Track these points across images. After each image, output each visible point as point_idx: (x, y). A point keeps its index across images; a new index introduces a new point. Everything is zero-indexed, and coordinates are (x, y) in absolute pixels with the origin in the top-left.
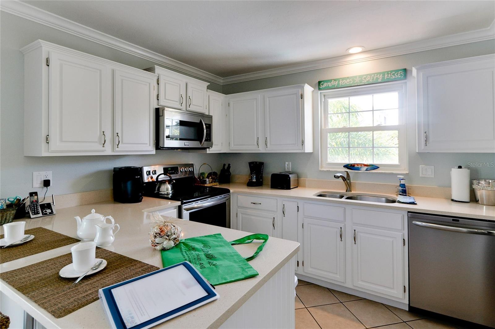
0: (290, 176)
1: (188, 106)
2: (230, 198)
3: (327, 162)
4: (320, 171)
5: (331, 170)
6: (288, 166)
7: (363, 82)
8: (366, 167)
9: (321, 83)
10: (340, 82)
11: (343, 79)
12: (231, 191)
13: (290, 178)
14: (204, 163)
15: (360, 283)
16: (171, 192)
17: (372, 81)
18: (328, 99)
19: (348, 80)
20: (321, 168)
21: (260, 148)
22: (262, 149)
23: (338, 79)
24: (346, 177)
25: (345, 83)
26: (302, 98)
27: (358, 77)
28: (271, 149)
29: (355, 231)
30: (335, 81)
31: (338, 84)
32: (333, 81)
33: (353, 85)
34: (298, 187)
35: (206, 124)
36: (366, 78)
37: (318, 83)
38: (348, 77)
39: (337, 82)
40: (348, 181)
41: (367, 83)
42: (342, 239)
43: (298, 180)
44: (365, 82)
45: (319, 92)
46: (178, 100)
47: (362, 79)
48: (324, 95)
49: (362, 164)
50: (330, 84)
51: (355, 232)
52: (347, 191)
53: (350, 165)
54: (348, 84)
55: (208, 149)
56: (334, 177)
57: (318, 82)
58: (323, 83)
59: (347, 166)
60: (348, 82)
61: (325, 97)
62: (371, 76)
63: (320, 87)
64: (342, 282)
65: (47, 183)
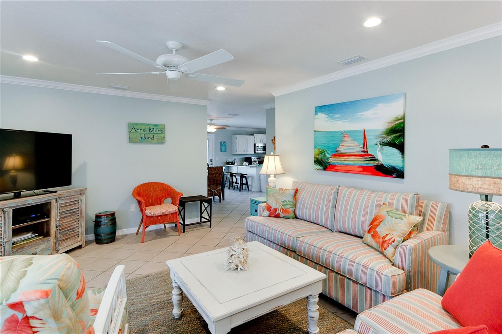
1: (262, 142)
46: (260, 141)
65: (235, 159)
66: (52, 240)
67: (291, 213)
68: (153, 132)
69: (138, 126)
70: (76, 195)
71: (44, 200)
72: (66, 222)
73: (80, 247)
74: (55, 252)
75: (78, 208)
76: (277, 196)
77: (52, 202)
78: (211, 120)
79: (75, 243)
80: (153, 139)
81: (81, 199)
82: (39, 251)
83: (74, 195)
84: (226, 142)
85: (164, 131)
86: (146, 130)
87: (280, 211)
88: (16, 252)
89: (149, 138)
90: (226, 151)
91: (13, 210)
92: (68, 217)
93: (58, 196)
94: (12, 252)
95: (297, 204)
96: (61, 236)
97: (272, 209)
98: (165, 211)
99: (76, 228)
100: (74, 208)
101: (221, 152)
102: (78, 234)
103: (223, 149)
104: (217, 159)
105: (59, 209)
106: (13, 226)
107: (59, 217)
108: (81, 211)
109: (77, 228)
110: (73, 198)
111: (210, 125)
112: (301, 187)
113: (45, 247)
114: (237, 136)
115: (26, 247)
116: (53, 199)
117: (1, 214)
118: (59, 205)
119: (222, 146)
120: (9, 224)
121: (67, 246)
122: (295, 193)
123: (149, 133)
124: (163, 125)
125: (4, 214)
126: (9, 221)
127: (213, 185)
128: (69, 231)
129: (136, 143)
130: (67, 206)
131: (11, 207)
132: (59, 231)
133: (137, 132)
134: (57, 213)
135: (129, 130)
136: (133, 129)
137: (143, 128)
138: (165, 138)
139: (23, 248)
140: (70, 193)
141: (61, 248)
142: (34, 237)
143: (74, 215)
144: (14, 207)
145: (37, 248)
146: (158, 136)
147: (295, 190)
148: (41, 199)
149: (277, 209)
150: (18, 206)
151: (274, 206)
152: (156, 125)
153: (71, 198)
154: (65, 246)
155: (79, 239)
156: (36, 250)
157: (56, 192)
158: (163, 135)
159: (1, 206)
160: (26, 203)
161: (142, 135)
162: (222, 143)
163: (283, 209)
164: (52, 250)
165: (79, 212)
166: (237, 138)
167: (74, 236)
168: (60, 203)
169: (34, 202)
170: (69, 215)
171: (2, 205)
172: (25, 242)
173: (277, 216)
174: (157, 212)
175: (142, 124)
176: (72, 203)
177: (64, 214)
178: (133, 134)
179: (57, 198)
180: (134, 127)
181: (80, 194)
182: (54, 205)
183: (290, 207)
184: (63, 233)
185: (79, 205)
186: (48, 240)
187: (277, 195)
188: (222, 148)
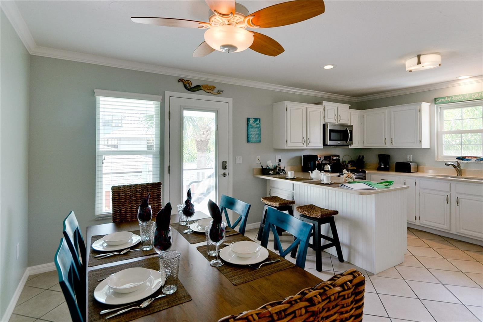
0: (411, 164)
1: (339, 121)
2: (366, 176)
3: (443, 155)
4: (436, 161)
5: (445, 160)
6: (409, 158)
7: (472, 98)
8: (475, 159)
9: (437, 100)
10: (453, 99)
11: (455, 96)
12: (367, 172)
13: (410, 165)
14: (346, 154)
15: (462, 230)
16: (330, 170)
17: (479, 97)
18: (443, 110)
19: (460, 97)
20: (438, 159)
21: (387, 145)
22: (388, 146)
23: (451, 96)
24: (456, 165)
25: (457, 99)
26: (419, 112)
27: (468, 95)
28: (395, 146)
29: (458, 197)
30: (448, 98)
31: (452, 99)
32: (447, 98)
33: (463, 100)
34: (418, 173)
35: (349, 131)
36: (475, 95)
37: (434, 100)
38: (459, 95)
39: (450, 98)
40: (459, 168)
41: (475, 99)
42: (448, 203)
43: (417, 167)
44: (474, 98)
45: (436, 106)
46: (333, 118)
47: (471, 96)
48: (440, 108)
49: (472, 157)
50: (444, 100)
51: (458, 199)
52: (457, 175)
53: (462, 158)
54: (460, 100)
55: (349, 146)
56: (445, 164)
57: (434, 98)
58: (438, 99)
59: (459, 158)
60: (459, 99)
61: (441, 109)
62: (479, 94)
63: (436, 102)
64: (448, 230)
65: (280, 161)
84: (260, 119)
90: (260, 141)
101: (248, 144)
103: (252, 137)
104: (240, 160)
119: (250, 129)
162: (251, 121)
166: (286, 110)
188: (250, 133)
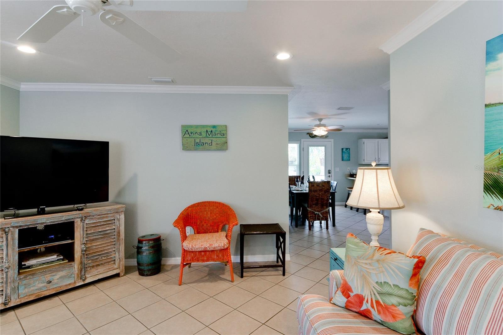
66: (76, 267)
67: (403, 319)
68: (211, 136)
69: (192, 128)
70: (110, 214)
71: (63, 219)
72: (96, 246)
73: (117, 275)
74: (80, 280)
75: (115, 229)
76: (366, 266)
77: (75, 221)
78: (320, 120)
79: (110, 271)
80: (211, 144)
81: (118, 218)
82: (58, 279)
83: (108, 214)
84: (349, 149)
85: (226, 134)
86: (202, 134)
87: (372, 306)
88: (24, 279)
89: (206, 144)
90: (349, 160)
91: (19, 230)
92: (99, 240)
93: (83, 214)
94: (18, 279)
95: (423, 297)
96: (90, 261)
97: (352, 294)
98: (208, 245)
99: (111, 252)
100: (107, 229)
101: (342, 161)
102: (115, 260)
103: (345, 158)
104: (338, 169)
105: (85, 229)
106: (18, 249)
107: (85, 239)
108: (118, 233)
109: (113, 253)
110: (107, 217)
111: (318, 127)
112: (439, 251)
113: (65, 275)
114: (364, 140)
115: (38, 273)
116: (77, 218)
117: (2, 234)
118: (85, 225)
119: (344, 154)
120: (13, 246)
121: (97, 274)
122: (415, 268)
123: (206, 137)
124: (224, 126)
125: (7, 235)
126: (13, 243)
127: (316, 205)
128: (101, 256)
129: (191, 150)
130: (98, 226)
131: (17, 227)
132: (86, 256)
133: (191, 137)
134: (83, 235)
135: (182, 134)
136: (187, 133)
137: (199, 131)
138: (226, 143)
139: (33, 274)
140: (101, 212)
141: (89, 276)
142: (58, 260)
143: (108, 238)
144: (20, 226)
145: (54, 275)
146: (218, 140)
147: (416, 260)
148: (60, 218)
149: (363, 299)
150: (26, 225)
151: (357, 289)
152: (214, 127)
153: (103, 218)
154: (94, 274)
155: (116, 266)
156: (53, 277)
157: (82, 209)
158: (224, 140)
159: (1, 226)
160: (38, 223)
161: (198, 140)
162: (344, 150)
163: (377, 302)
164: (76, 278)
165: (116, 234)
166: (364, 143)
167: (109, 262)
168: (88, 223)
169: (49, 221)
170: (99, 237)
171: (2, 224)
172: (45, 266)
173: (365, 315)
174: (197, 247)
175: (197, 127)
176: (105, 223)
177: (94, 236)
178: (186, 139)
179: (82, 217)
180: (187, 130)
181: (117, 212)
182: (78, 225)
183: (400, 304)
184: (92, 258)
185: (115, 225)
186: (70, 266)
187: (366, 264)
188: (344, 156)
